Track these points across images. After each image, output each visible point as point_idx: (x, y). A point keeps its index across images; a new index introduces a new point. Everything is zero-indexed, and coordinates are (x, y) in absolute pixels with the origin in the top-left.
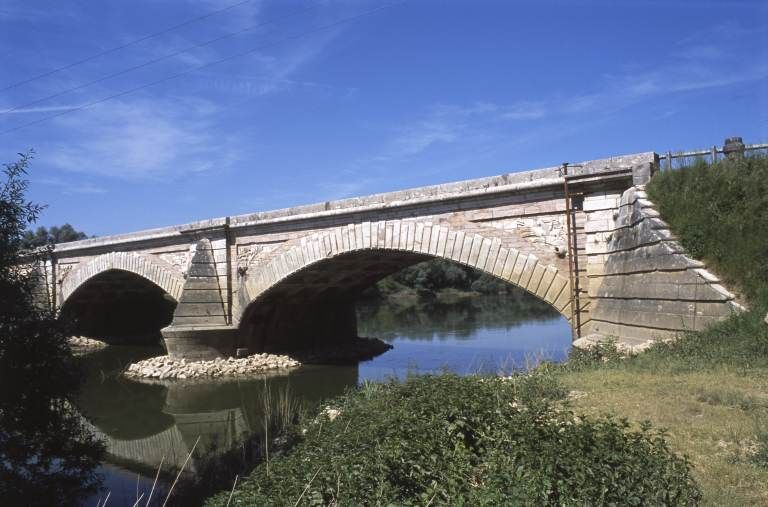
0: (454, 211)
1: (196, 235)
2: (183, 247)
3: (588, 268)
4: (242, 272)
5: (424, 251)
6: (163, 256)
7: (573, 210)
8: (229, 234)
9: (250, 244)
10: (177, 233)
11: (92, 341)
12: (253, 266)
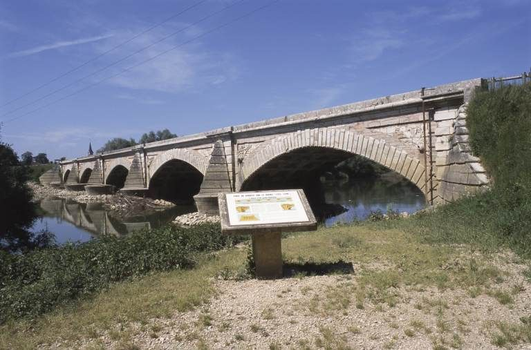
0: (358, 121)
1: (215, 138)
2: (209, 145)
3: (437, 160)
4: (240, 161)
5: (340, 148)
6: (199, 151)
7: (430, 120)
8: (233, 137)
9: (244, 144)
10: (205, 137)
11: (167, 203)
12: (247, 157)
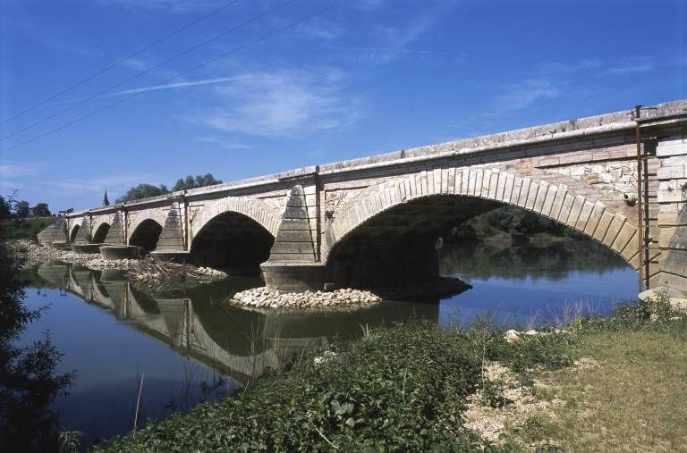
0: (521, 158)
1: (291, 182)
2: (282, 192)
3: (659, 217)
4: (329, 215)
5: (492, 197)
6: (266, 201)
7: (645, 155)
8: (318, 181)
9: (336, 190)
10: (277, 180)
11: (216, 272)
12: (339, 210)
